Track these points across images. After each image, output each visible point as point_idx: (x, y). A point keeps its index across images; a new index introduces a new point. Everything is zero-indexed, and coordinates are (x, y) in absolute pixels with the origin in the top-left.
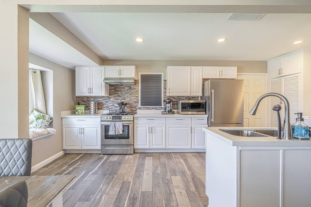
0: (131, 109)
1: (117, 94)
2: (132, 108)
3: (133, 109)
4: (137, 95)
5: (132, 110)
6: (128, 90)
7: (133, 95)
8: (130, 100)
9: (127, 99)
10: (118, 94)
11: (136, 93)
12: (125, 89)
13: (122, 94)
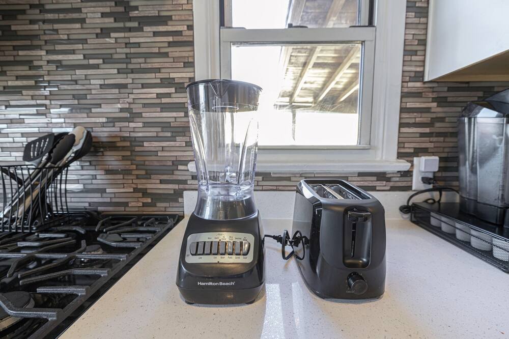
0: (142, 184)
1: (23, 70)
2: (148, 175)
3: (154, 185)
4: (181, 75)
5: (145, 193)
6: (105, 32)
7: (151, 78)
8: (134, 116)
9: (105, 109)
10: (29, 64)
11: (175, 52)
12: (82, 21)
13: (59, 64)
